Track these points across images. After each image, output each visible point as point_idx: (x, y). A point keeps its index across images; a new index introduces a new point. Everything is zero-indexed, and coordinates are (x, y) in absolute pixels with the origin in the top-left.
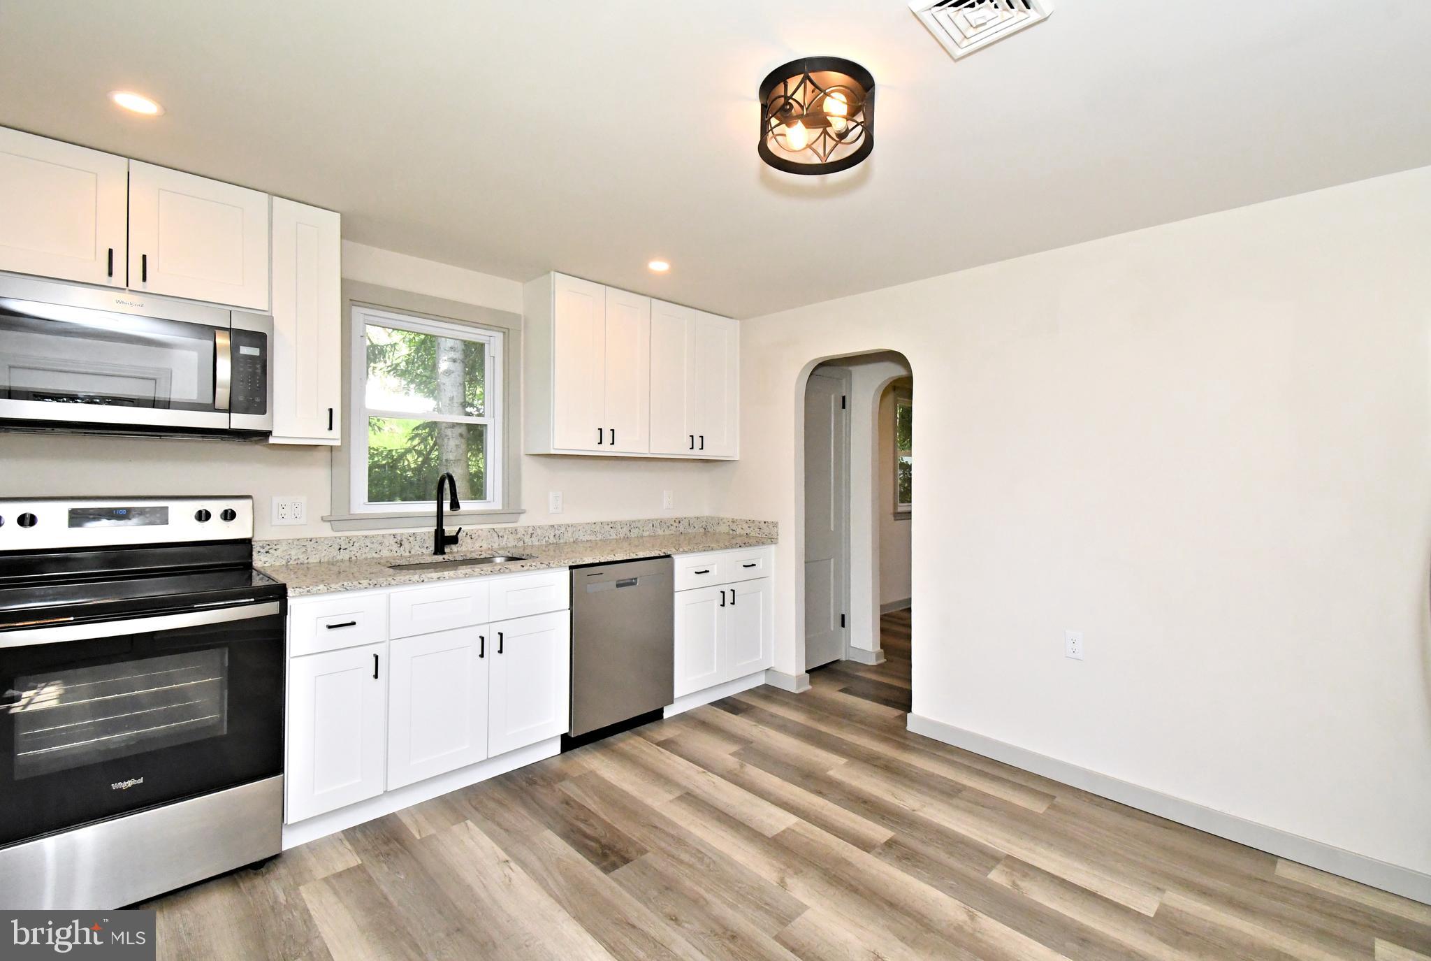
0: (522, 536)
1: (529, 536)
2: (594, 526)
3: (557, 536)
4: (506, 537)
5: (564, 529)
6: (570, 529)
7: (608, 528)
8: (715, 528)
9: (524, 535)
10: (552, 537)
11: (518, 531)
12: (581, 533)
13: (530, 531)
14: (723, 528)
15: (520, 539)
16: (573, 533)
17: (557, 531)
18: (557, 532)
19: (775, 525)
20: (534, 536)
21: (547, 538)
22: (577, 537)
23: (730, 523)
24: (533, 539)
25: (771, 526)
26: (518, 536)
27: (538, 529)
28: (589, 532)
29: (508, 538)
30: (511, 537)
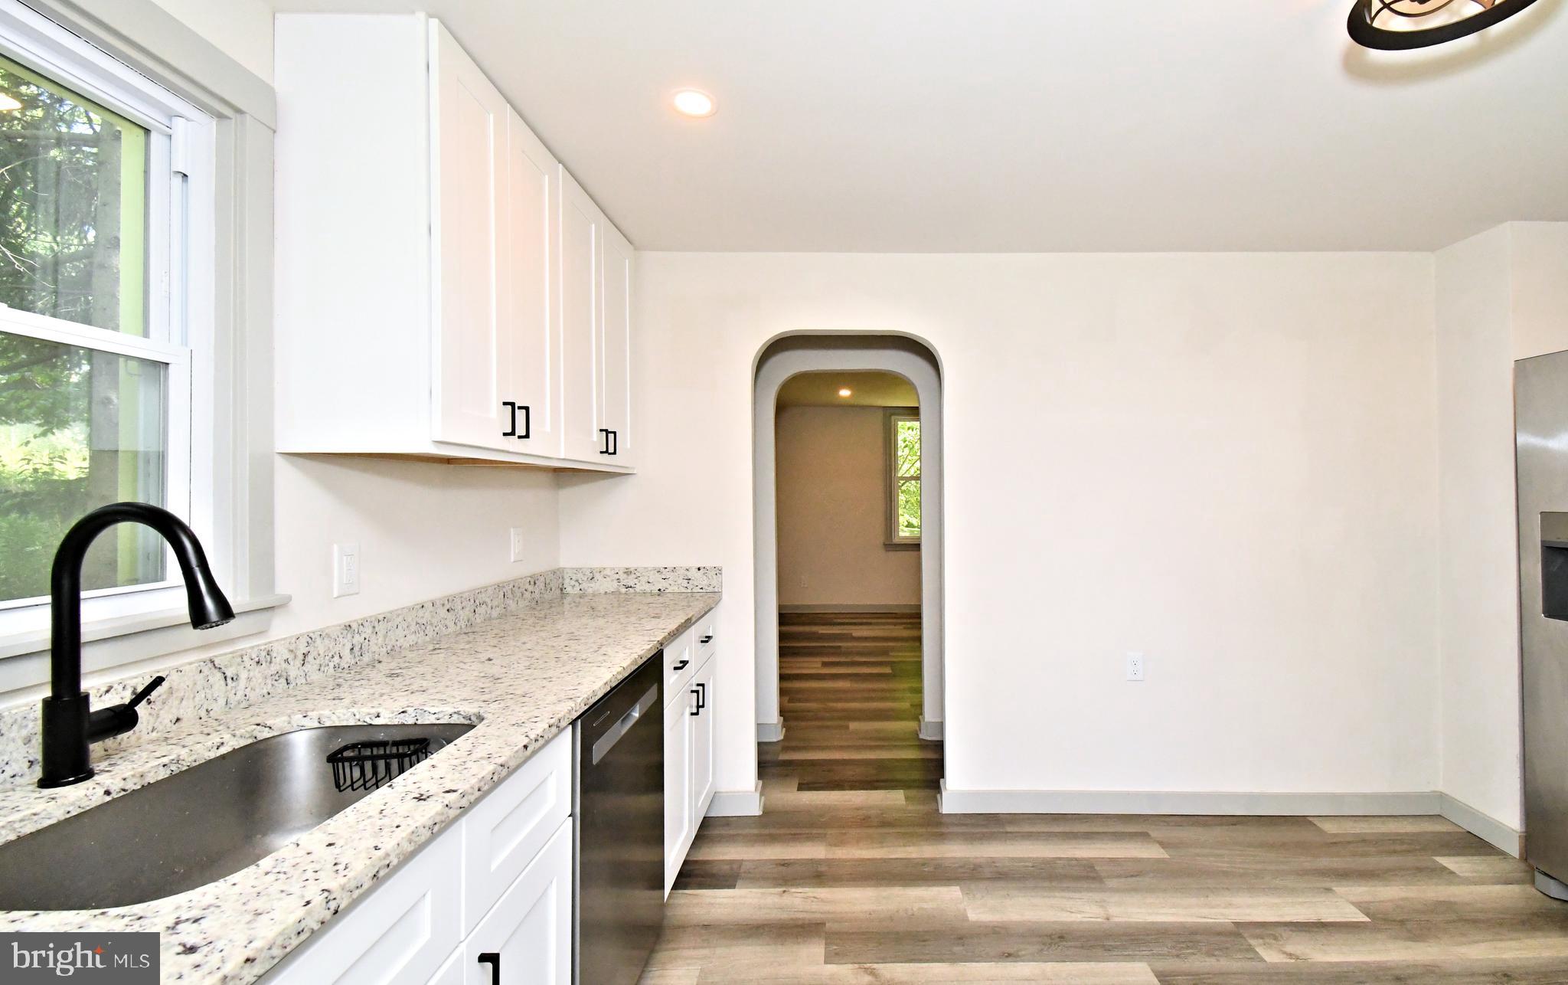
0: (285, 665)
1: (299, 662)
2: (421, 613)
3: (356, 649)
4: (243, 675)
5: (369, 630)
6: (381, 628)
7: (443, 612)
8: (584, 585)
9: (287, 661)
10: (346, 653)
11: (274, 654)
12: (400, 632)
13: (302, 649)
14: (609, 585)
15: (278, 675)
16: (385, 637)
17: (357, 636)
18: (358, 639)
19: (718, 571)
20: (310, 658)
21: (337, 658)
22: (393, 642)
23: (622, 576)
24: (307, 667)
25: (712, 574)
26: (274, 669)
27: (319, 641)
28: (413, 628)
29: (249, 679)
30: (256, 672)
